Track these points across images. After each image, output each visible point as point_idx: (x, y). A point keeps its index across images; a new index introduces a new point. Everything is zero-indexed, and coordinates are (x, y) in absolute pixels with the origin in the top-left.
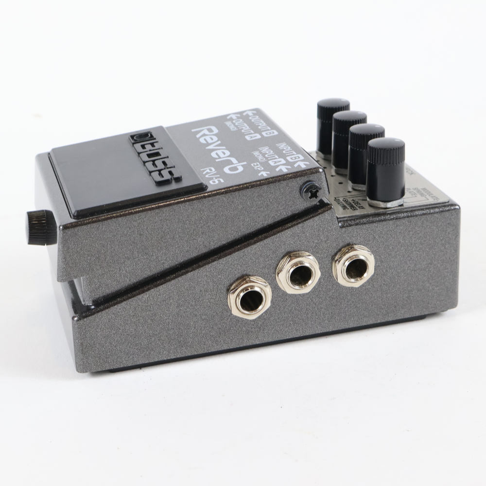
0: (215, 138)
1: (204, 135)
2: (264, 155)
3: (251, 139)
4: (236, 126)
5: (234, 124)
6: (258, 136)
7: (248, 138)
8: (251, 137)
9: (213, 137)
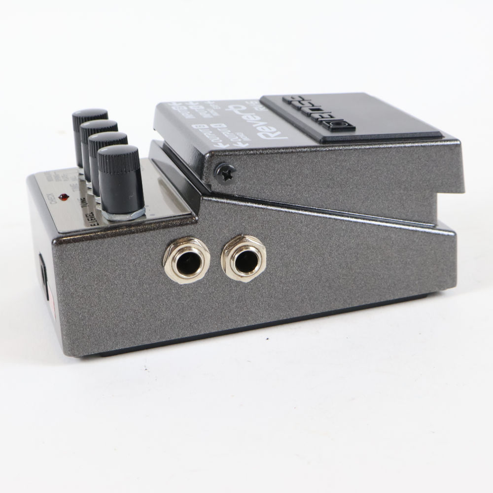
0: (259, 129)
1: (273, 133)
2: (208, 112)
3: (220, 124)
4: (236, 135)
5: (239, 138)
6: (213, 125)
7: (224, 126)
8: (220, 125)
9: (262, 130)
